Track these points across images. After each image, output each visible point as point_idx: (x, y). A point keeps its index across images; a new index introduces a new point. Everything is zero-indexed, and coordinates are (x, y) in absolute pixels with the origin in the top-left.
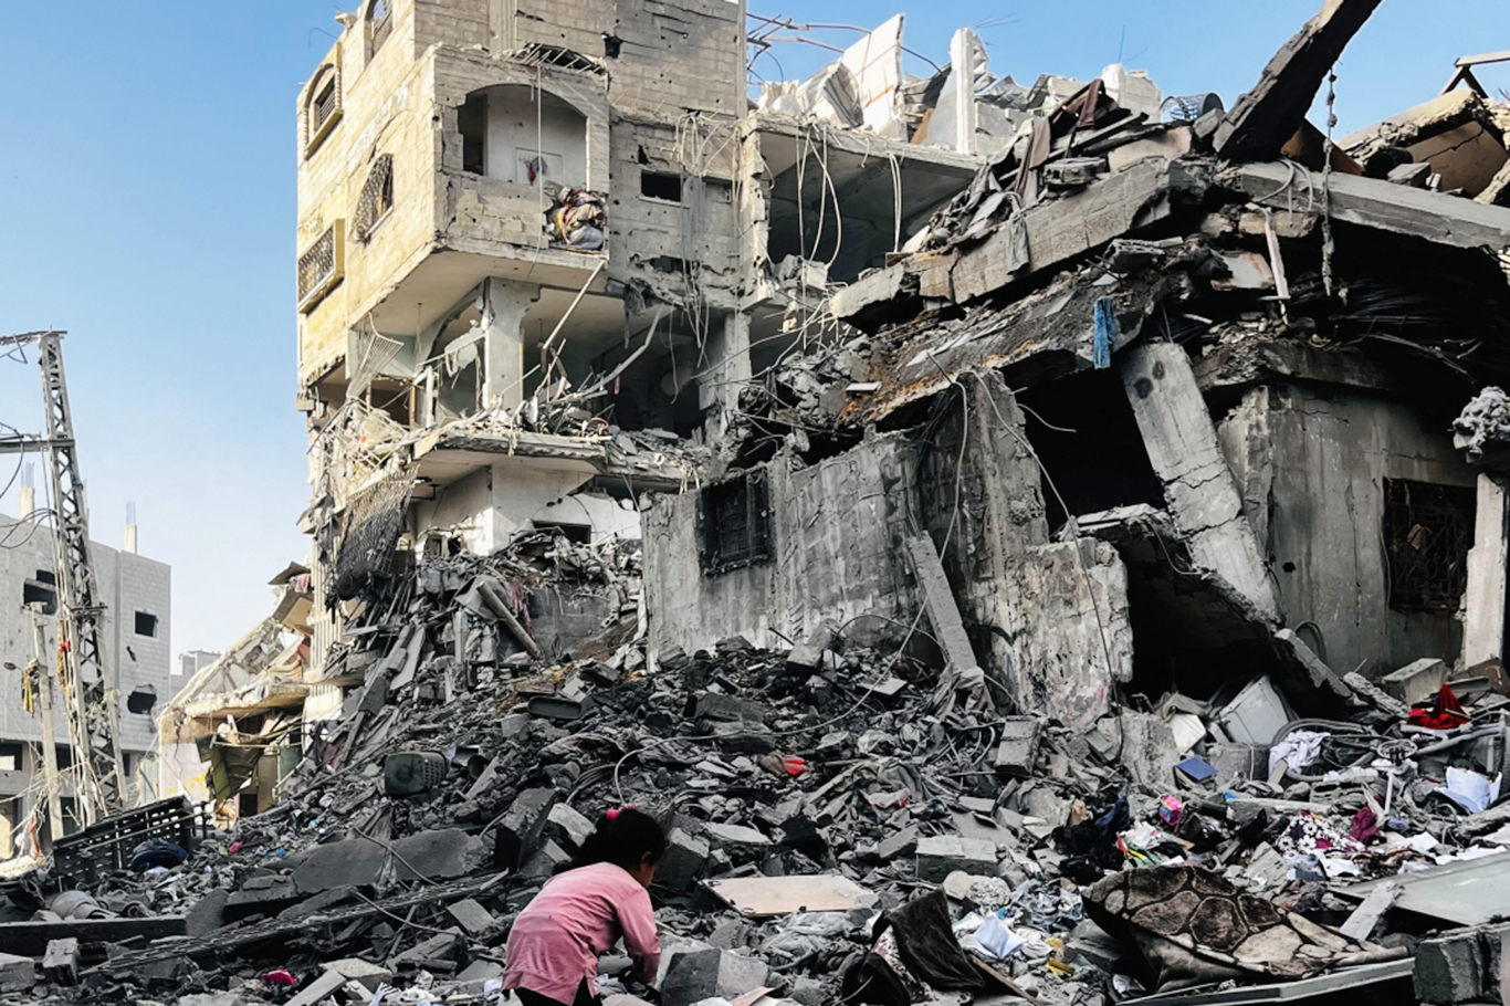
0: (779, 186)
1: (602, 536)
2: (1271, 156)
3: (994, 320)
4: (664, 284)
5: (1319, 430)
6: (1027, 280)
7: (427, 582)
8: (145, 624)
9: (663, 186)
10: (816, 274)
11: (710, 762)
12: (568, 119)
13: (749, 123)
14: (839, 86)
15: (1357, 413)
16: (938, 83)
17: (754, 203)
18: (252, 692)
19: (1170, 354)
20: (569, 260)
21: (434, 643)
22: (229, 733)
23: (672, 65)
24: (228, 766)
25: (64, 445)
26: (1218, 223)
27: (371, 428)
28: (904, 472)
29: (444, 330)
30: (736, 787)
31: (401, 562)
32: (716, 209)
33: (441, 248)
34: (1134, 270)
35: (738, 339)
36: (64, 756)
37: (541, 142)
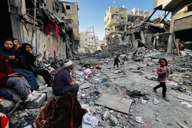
0: (128, 17)
1: (119, 36)
2: (148, 22)
3: (135, 29)
4: (122, 23)
5: (149, 34)
6: (137, 27)
7: (110, 39)
8: (97, 40)
9: (122, 18)
10: (130, 22)
11: (121, 50)
12: (117, 15)
13: (127, 14)
14: (132, 12)
15: (151, 34)
16: (137, 11)
17: (127, 19)
18: (102, 43)
19: (142, 31)
20: (117, 23)
21: (111, 42)
22: (101, 45)
23: (123, 12)
24: (101, 47)
25: (94, 32)
26: (145, 25)
27: (108, 31)
28: (130, 37)
29: (111, 26)
30: (121, 51)
31: (109, 38)
32: (125, 19)
33: (111, 22)
34: (141, 27)
35: (126, 26)
36: (94, 46)
37: (116, 16)
